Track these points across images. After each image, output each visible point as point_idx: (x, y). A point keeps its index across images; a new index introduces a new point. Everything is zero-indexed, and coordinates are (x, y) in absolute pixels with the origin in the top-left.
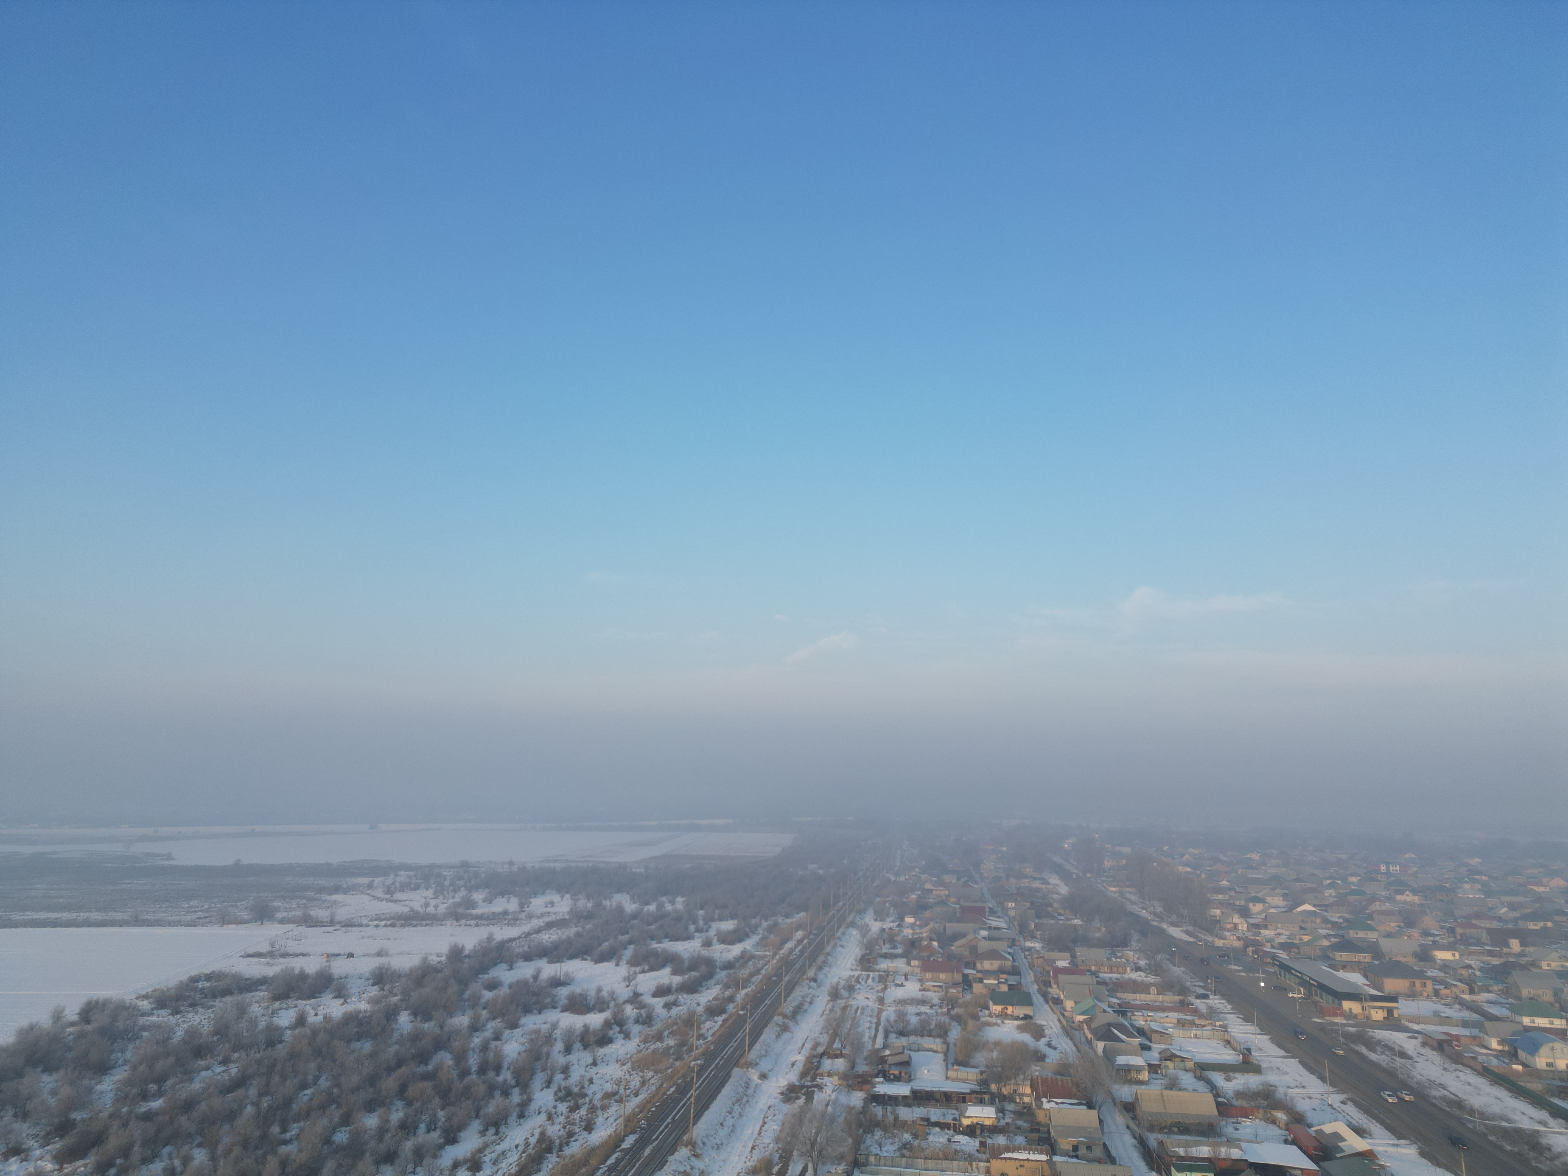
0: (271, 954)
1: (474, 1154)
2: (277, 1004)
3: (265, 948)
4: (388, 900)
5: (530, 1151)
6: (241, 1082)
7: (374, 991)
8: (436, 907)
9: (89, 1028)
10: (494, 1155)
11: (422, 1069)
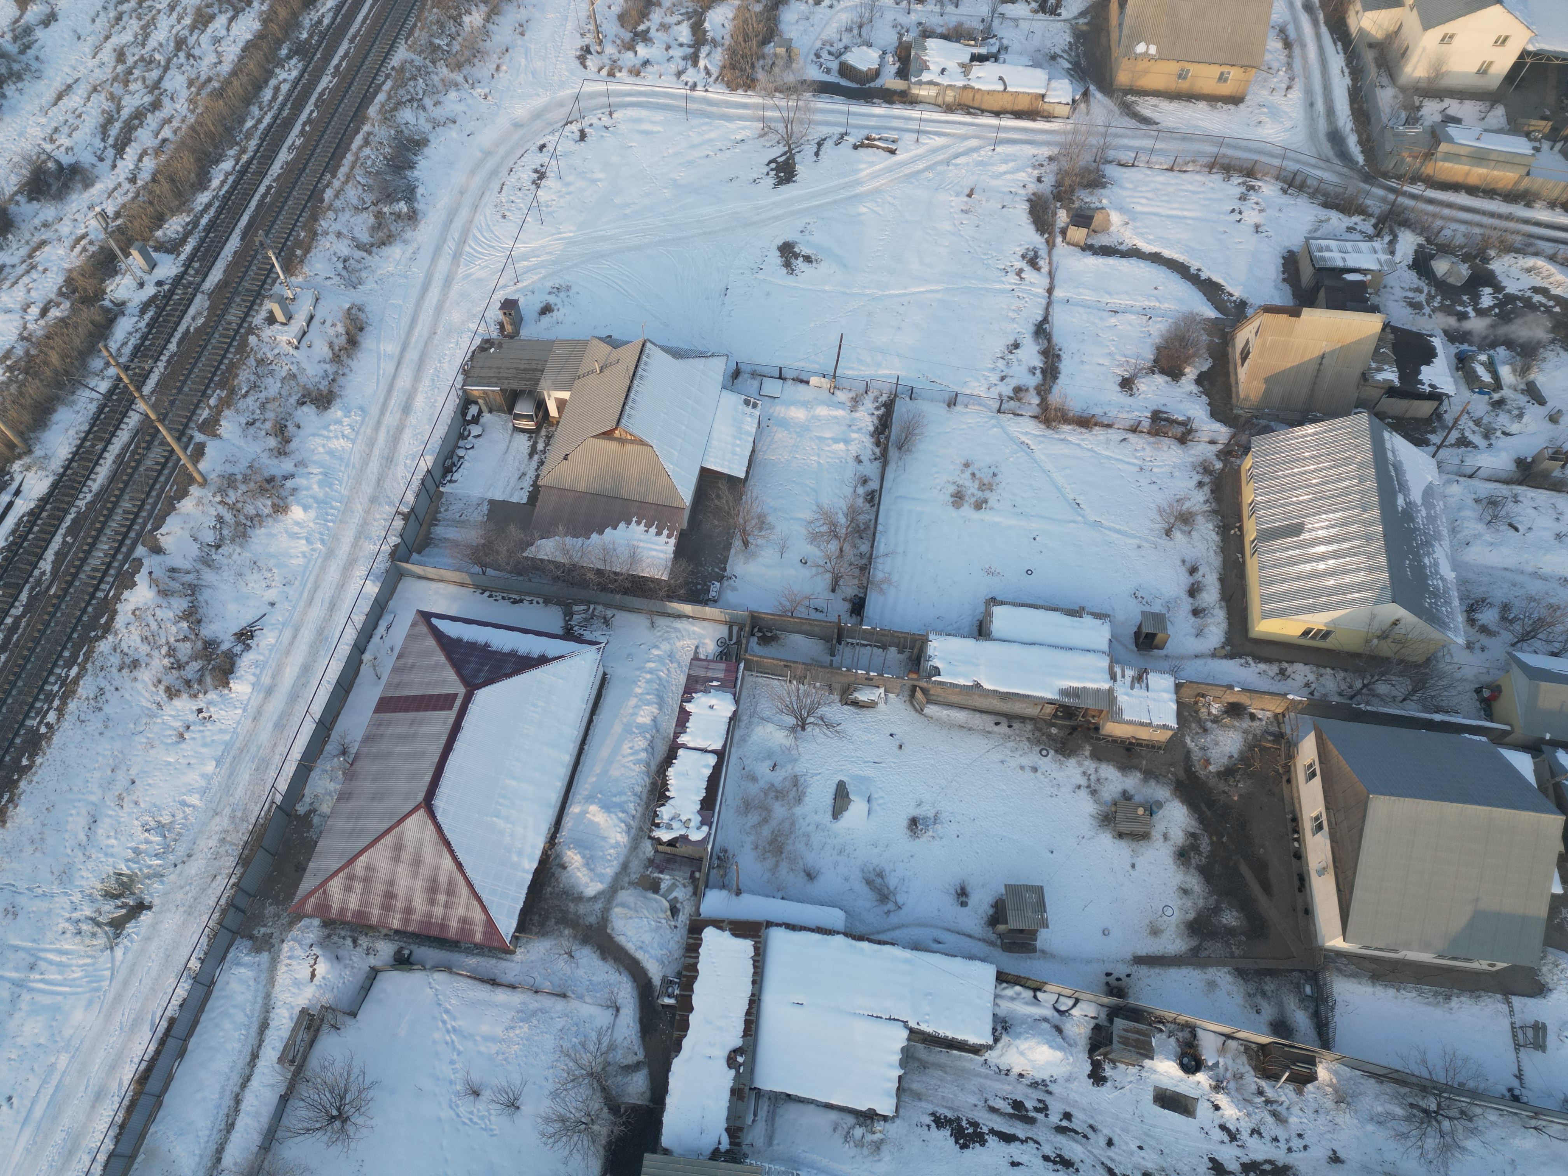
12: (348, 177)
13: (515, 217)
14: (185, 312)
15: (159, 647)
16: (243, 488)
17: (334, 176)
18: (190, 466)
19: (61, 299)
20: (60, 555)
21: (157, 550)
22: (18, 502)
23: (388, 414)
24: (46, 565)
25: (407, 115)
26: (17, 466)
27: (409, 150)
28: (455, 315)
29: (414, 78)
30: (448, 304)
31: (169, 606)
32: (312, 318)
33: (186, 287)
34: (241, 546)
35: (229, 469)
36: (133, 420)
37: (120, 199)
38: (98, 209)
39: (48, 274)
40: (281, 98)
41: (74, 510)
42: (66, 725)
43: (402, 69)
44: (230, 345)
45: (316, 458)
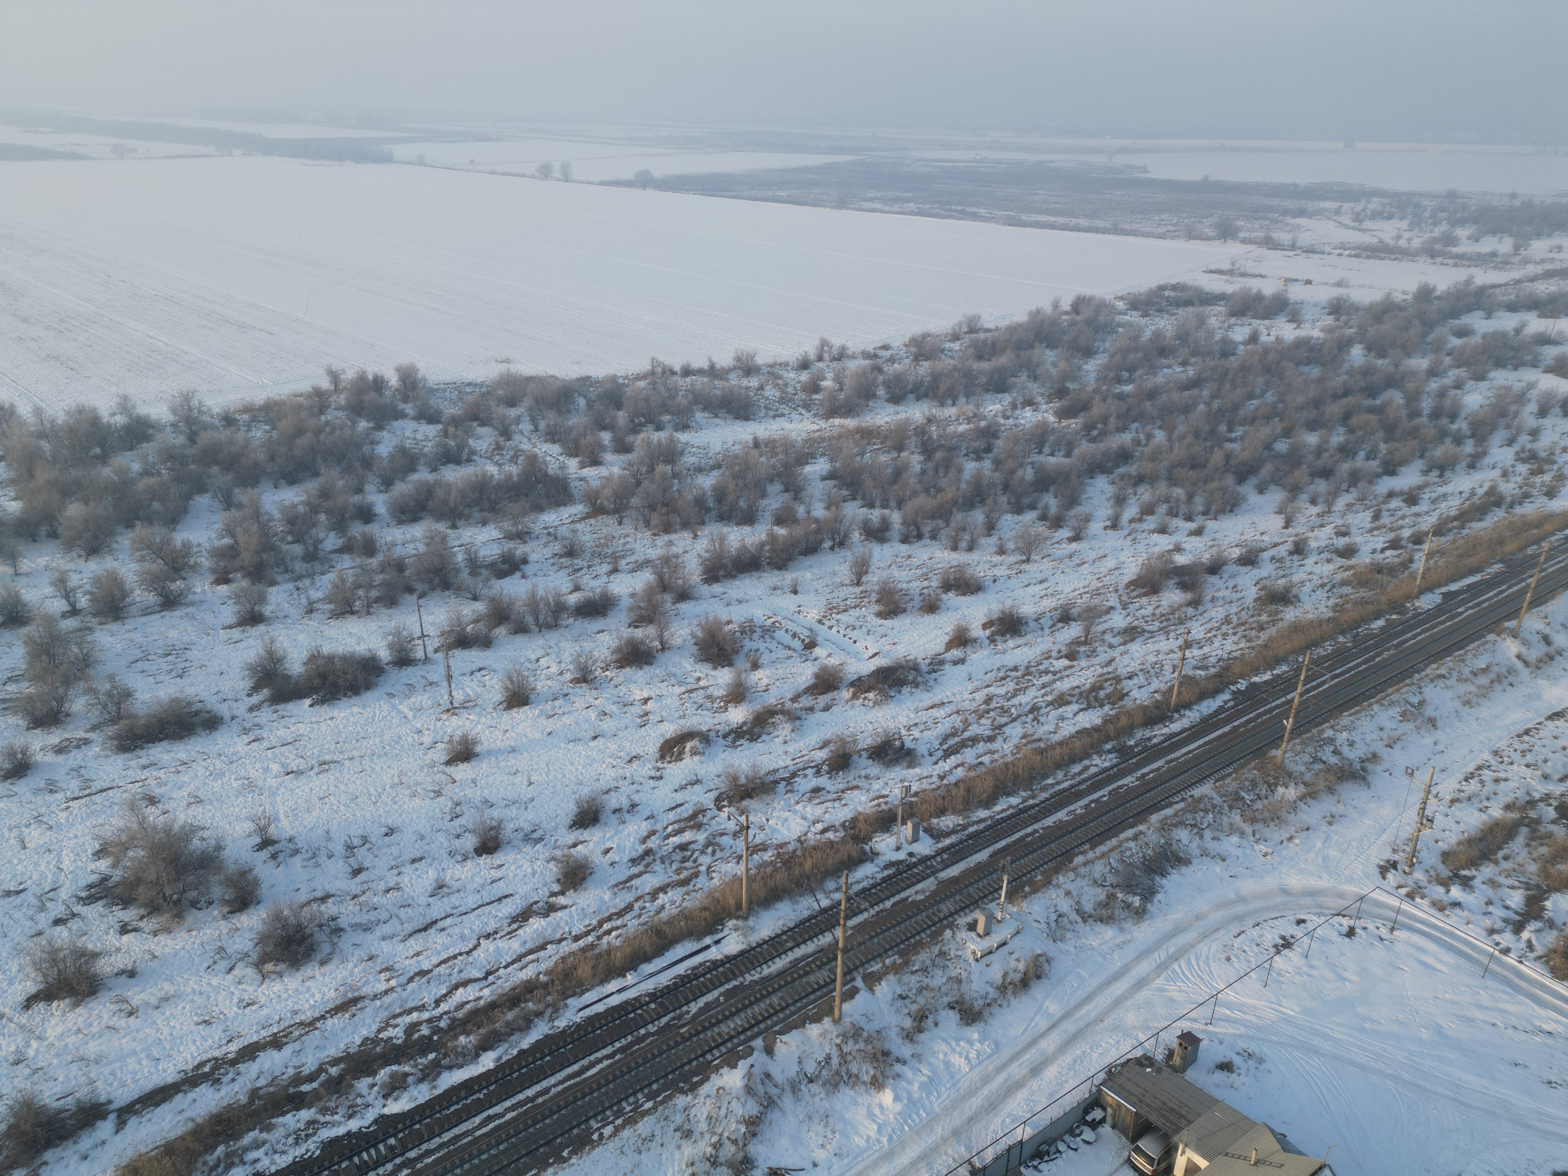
0: (1231, 272)
1: (1412, 490)
2: (1233, 320)
3: (1226, 266)
4: (1355, 229)
5: (1475, 500)
6: (1196, 383)
7: (1329, 321)
8: (1409, 240)
9: (1079, 318)
10: (1434, 495)
11: (1369, 402)
12: (1103, 855)
13: (1240, 966)
14: (914, 884)
15: (714, 1133)
16: (861, 1045)
17: (1092, 848)
18: (837, 1000)
19: (841, 829)
20: (708, 1006)
21: (769, 1051)
22: (713, 949)
23: (1016, 1064)
24: (694, 1007)
25: (1183, 835)
26: (731, 923)
27: (1168, 860)
28: (1131, 1017)
29: (1206, 811)
30: (1129, 1002)
31: (744, 1105)
32: (1004, 944)
33: (927, 868)
34: (827, 1094)
35: (862, 1023)
36: (825, 939)
37: (925, 785)
38: (906, 784)
39: (845, 808)
40: (1086, 775)
41: (741, 979)
42: (611, 1145)
43: (1199, 800)
44: (929, 927)
45: (933, 1060)
